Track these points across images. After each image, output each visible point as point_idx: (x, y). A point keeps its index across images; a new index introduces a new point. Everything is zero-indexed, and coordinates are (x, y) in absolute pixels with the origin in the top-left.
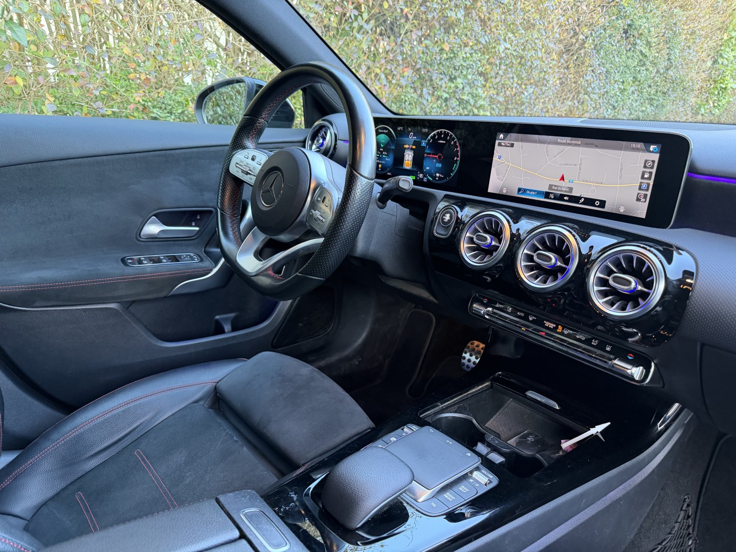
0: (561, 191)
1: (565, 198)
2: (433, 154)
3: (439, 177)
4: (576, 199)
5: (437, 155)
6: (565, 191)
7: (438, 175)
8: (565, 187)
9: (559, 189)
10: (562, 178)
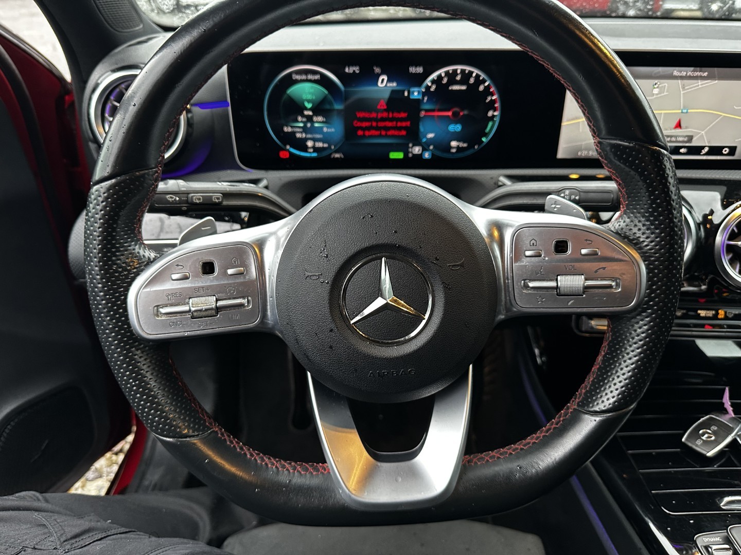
0: (677, 142)
1: (682, 150)
2: (439, 110)
3: (458, 148)
4: (697, 150)
5: (448, 110)
6: (683, 142)
7: (454, 144)
8: (681, 136)
9: (673, 139)
10: (679, 125)
